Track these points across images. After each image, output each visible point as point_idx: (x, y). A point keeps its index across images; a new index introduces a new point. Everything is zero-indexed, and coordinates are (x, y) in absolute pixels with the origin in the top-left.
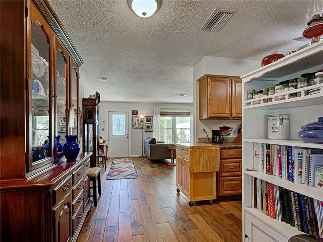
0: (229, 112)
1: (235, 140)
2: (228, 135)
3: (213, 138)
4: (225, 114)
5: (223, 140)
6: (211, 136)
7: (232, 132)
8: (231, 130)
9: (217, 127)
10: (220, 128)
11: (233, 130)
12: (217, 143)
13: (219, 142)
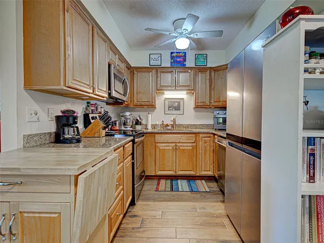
0: (91, 84)
1: (84, 133)
4: (88, 85)
10: (62, 111)
13: (74, 141)
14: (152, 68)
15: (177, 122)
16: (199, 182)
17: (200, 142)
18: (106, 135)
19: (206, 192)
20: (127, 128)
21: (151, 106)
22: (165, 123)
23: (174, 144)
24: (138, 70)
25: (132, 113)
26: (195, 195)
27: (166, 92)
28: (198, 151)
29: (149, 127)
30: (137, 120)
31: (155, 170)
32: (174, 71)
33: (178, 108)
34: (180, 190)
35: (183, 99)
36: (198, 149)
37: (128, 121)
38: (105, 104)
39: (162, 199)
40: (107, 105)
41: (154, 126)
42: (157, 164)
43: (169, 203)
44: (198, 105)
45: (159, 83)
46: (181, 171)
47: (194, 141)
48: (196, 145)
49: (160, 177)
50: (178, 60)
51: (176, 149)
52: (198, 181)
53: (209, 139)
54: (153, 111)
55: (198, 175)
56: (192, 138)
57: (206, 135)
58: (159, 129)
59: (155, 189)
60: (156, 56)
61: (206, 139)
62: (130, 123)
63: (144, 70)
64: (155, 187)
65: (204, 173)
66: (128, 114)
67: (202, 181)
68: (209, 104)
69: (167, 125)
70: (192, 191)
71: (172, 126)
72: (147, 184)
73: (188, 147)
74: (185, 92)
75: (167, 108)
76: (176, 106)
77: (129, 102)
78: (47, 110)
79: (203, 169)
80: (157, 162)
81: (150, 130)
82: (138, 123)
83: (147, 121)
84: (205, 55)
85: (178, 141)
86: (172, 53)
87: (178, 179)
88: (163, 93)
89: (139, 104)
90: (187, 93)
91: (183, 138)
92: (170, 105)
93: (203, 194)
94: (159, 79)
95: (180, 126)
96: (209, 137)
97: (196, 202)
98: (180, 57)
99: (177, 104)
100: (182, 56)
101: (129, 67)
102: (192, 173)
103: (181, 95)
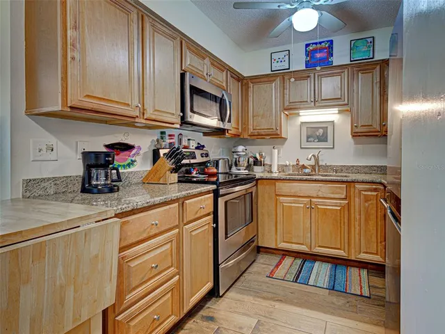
0: (136, 102)
1: (147, 177)
2: (129, 165)
3: (87, 178)
4: (128, 105)
5: (119, 179)
6: (78, 169)
7: (138, 158)
8: (137, 154)
9: (98, 144)
10: (107, 146)
11: (141, 152)
12: (100, 192)
13: (106, 190)
14: (275, 76)
15: (322, 160)
16: (354, 272)
17: (357, 199)
18: (179, 181)
19: (361, 296)
20: (239, 170)
21: (275, 137)
22: (301, 163)
23: (308, 199)
24: (254, 81)
25: (247, 147)
26: (334, 299)
27: (302, 112)
28: (353, 216)
29: (275, 169)
30: (255, 158)
31: (276, 240)
32: (312, 75)
33: (323, 138)
34: (311, 282)
35: (333, 122)
36: (352, 211)
37: (241, 159)
38: (202, 134)
39: (270, 295)
40: (204, 135)
41: (282, 168)
42: (278, 230)
43: (278, 305)
44: (357, 130)
45: (287, 97)
46: (319, 246)
47: (343, 196)
48: (349, 204)
49: (286, 253)
50: (318, 55)
51: (311, 207)
52: (353, 269)
53: (375, 193)
54: (283, 144)
55: (353, 258)
56: (338, 190)
57: (367, 186)
58: (291, 172)
59: (268, 274)
60: (281, 55)
61: (369, 193)
62: (243, 162)
63: (262, 80)
64: (272, 268)
65: (364, 257)
66: (240, 148)
67: (362, 271)
68: (378, 129)
69: (304, 167)
70: (333, 289)
71: (313, 167)
72: (262, 261)
73: (333, 205)
74: (336, 110)
75: (304, 138)
76: (319, 134)
77: (240, 130)
78: (74, 144)
79: (362, 251)
80: (278, 227)
81: (275, 175)
82: (257, 162)
83: (272, 160)
84: (369, 40)
85: (315, 195)
86: (307, 46)
87: (315, 260)
88: (298, 115)
89: (256, 134)
90: (340, 112)
91: (325, 189)
92: (309, 134)
93: (353, 299)
94: (287, 92)
95: (326, 168)
96: (375, 190)
97: (332, 314)
98: (321, 50)
99: (321, 131)
100: (326, 48)
101: (239, 78)
102: (341, 253)
103: (330, 115)
